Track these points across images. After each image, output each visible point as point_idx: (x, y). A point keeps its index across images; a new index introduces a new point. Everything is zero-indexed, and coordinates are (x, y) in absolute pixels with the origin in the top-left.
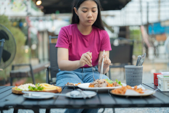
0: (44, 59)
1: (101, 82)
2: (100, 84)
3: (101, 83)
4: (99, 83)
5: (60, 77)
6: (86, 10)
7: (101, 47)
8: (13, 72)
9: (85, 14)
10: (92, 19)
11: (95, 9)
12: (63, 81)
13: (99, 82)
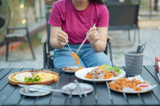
0: (41, 18)
1: (99, 72)
2: (97, 75)
3: (99, 74)
7: (98, 23)
12: (61, 59)
13: (98, 72)
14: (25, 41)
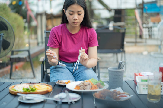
1: (86, 84)
2: (85, 87)
3: (86, 86)
4: (84, 85)
5: (53, 71)
6: (72, 13)
7: (89, 43)
8: (12, 57)
9: (72, 17)
10: (78, 21)
11: (80, 13)
12: (55, 75)
14: (27, 61)
